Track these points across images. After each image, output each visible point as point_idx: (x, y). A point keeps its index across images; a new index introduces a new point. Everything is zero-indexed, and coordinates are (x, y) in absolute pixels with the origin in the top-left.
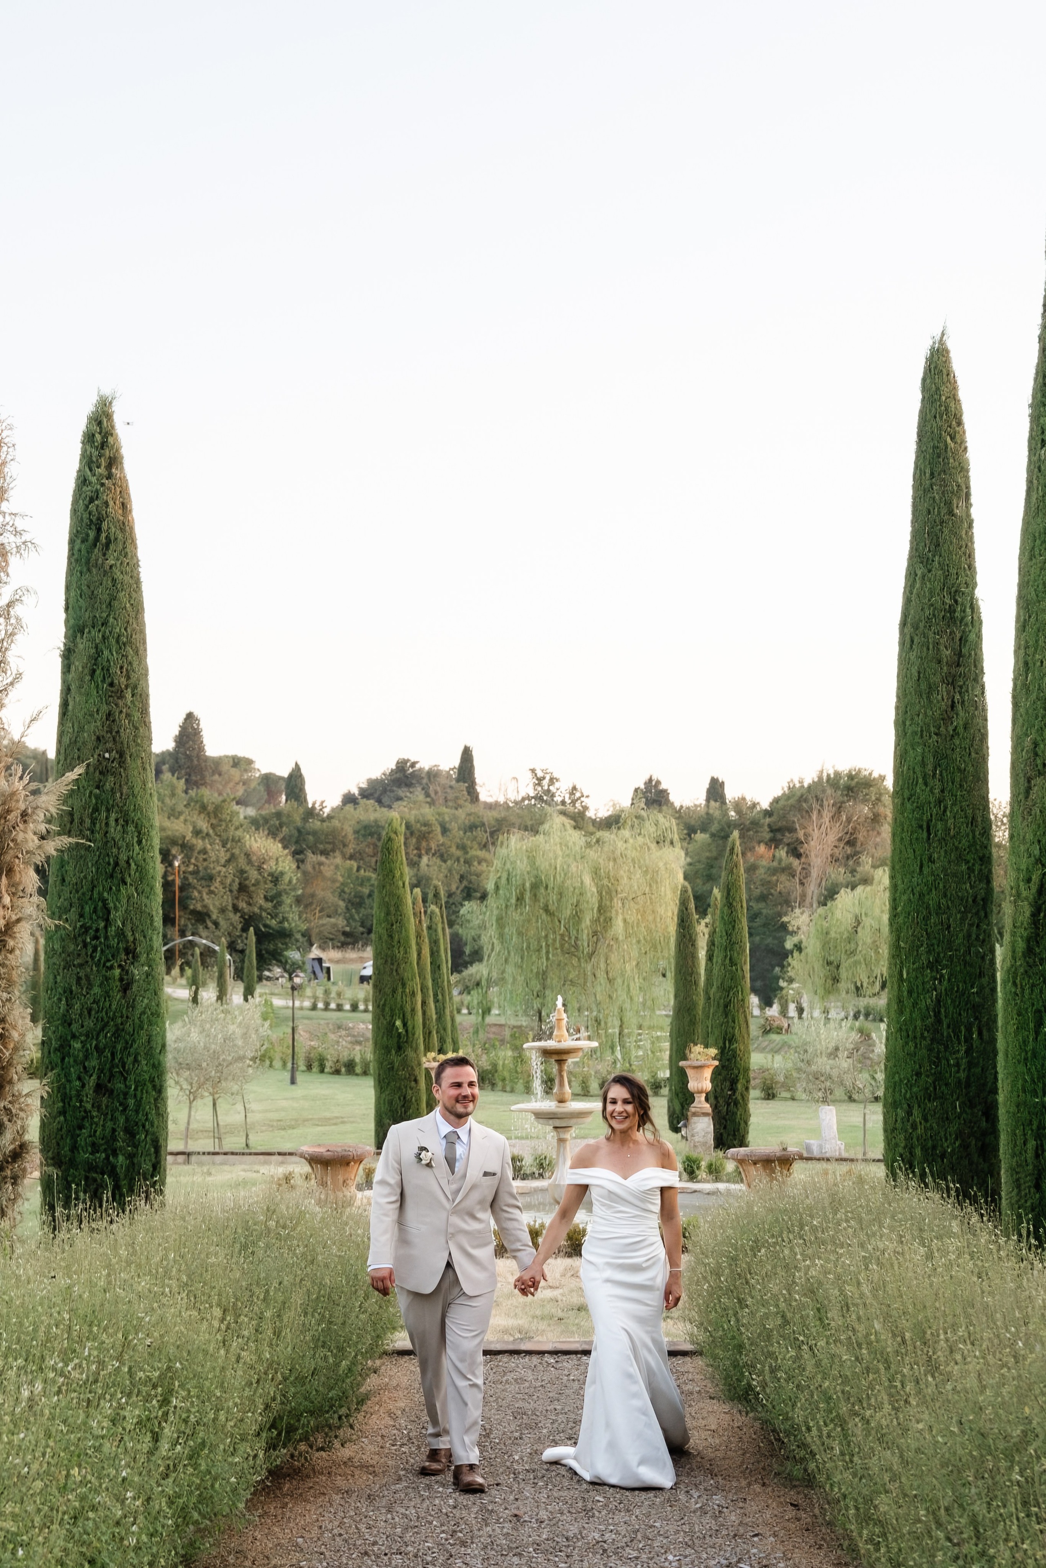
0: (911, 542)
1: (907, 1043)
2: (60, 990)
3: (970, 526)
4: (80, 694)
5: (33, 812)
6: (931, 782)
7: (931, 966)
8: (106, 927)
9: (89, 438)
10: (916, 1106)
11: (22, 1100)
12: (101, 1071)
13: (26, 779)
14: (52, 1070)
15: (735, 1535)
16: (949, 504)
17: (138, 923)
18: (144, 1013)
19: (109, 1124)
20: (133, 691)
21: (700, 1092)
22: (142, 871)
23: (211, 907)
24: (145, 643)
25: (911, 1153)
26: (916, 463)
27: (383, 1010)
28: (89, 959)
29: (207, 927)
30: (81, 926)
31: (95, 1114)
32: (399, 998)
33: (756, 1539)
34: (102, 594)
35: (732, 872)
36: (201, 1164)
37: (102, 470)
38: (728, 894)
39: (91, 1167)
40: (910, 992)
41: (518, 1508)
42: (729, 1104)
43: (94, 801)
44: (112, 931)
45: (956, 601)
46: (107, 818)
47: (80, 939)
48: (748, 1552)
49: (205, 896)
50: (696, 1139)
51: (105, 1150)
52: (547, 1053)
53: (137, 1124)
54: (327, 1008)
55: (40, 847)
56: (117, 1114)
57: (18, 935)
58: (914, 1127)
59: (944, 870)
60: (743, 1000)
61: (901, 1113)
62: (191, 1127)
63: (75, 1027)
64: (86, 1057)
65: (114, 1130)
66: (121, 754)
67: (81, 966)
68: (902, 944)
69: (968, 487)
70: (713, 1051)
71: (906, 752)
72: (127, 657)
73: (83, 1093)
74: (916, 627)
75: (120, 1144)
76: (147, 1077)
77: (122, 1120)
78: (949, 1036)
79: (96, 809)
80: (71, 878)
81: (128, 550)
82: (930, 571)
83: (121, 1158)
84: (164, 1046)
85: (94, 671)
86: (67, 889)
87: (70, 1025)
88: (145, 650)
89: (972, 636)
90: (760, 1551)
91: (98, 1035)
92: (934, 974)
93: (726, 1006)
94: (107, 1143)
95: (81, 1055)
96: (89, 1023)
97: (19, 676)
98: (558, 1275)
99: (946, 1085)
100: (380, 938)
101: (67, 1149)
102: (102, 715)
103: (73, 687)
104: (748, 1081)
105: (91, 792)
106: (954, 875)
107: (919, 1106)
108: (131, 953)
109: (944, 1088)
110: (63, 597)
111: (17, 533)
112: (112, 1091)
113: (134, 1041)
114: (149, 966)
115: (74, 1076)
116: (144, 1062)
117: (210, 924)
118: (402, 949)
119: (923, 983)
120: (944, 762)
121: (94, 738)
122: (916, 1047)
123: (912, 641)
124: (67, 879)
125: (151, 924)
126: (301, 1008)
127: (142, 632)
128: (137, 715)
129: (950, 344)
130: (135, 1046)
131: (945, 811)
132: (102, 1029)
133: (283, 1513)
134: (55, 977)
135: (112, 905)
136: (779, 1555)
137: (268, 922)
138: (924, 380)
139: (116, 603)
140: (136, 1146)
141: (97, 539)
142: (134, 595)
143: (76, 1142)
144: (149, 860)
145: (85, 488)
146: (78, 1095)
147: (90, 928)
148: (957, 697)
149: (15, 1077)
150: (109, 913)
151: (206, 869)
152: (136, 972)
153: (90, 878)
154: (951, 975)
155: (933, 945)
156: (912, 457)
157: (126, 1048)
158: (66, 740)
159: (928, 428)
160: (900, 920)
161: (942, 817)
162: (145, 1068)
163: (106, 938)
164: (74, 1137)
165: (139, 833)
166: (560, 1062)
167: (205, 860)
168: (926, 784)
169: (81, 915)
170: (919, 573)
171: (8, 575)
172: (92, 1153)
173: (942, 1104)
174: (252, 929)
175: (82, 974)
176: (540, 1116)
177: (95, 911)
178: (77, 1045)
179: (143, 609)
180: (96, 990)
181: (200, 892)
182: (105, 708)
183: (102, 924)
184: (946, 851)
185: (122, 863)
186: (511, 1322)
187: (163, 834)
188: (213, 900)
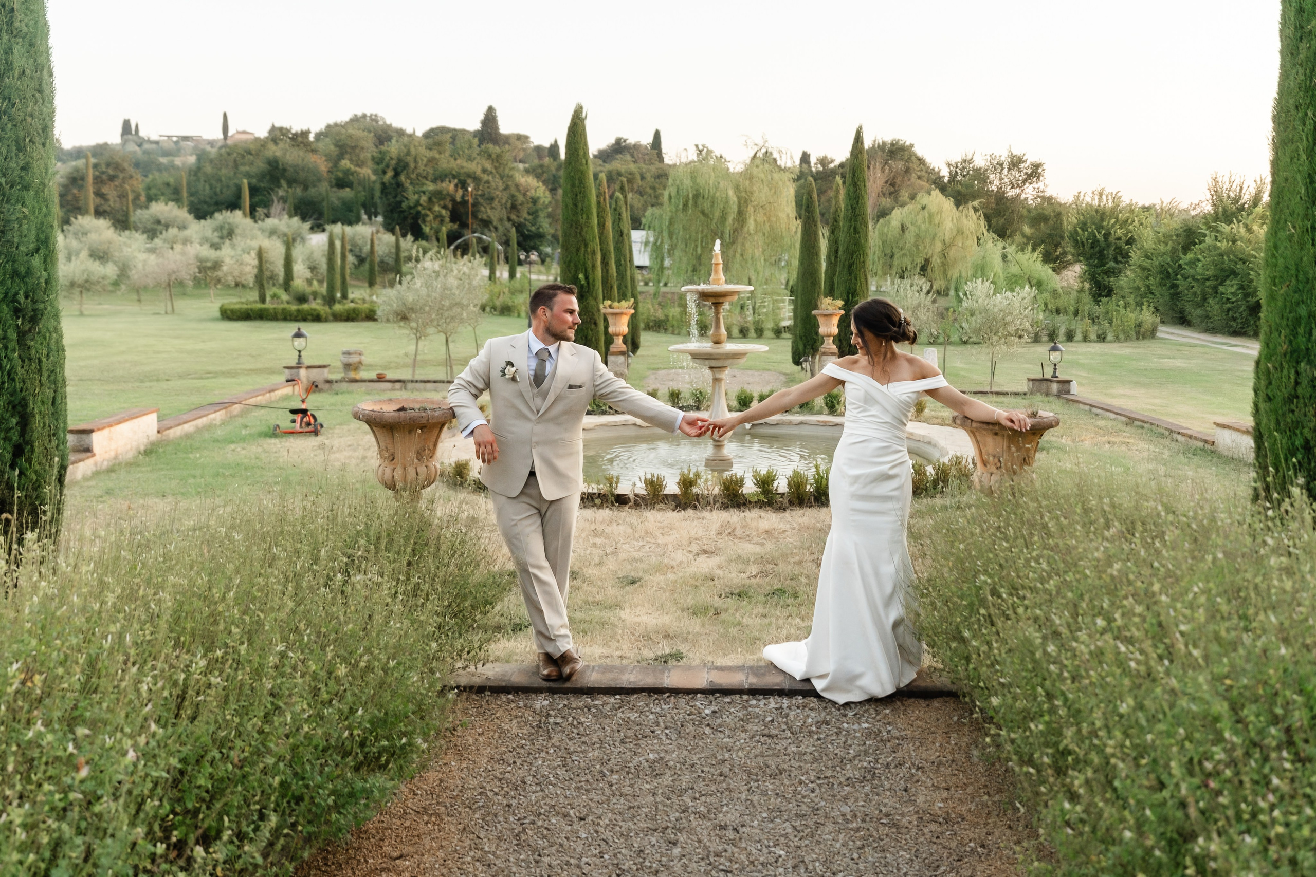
21: (829, 336)
23: (493, 218)
27: (568, 266)
32: (582, 256)
49: (489, 210)
52: (704, 296)
70: (840, 303)
93: (850, 266)
100: (567, 206)
117: (492, 228)
118: (584, 215)
137: (530, 228)
151: (489, 193)
166: (717, 305)
167: (488, 187)
176: (696, 356)
181: (485, 208)
187: (462, 171)
188: (494, 213)
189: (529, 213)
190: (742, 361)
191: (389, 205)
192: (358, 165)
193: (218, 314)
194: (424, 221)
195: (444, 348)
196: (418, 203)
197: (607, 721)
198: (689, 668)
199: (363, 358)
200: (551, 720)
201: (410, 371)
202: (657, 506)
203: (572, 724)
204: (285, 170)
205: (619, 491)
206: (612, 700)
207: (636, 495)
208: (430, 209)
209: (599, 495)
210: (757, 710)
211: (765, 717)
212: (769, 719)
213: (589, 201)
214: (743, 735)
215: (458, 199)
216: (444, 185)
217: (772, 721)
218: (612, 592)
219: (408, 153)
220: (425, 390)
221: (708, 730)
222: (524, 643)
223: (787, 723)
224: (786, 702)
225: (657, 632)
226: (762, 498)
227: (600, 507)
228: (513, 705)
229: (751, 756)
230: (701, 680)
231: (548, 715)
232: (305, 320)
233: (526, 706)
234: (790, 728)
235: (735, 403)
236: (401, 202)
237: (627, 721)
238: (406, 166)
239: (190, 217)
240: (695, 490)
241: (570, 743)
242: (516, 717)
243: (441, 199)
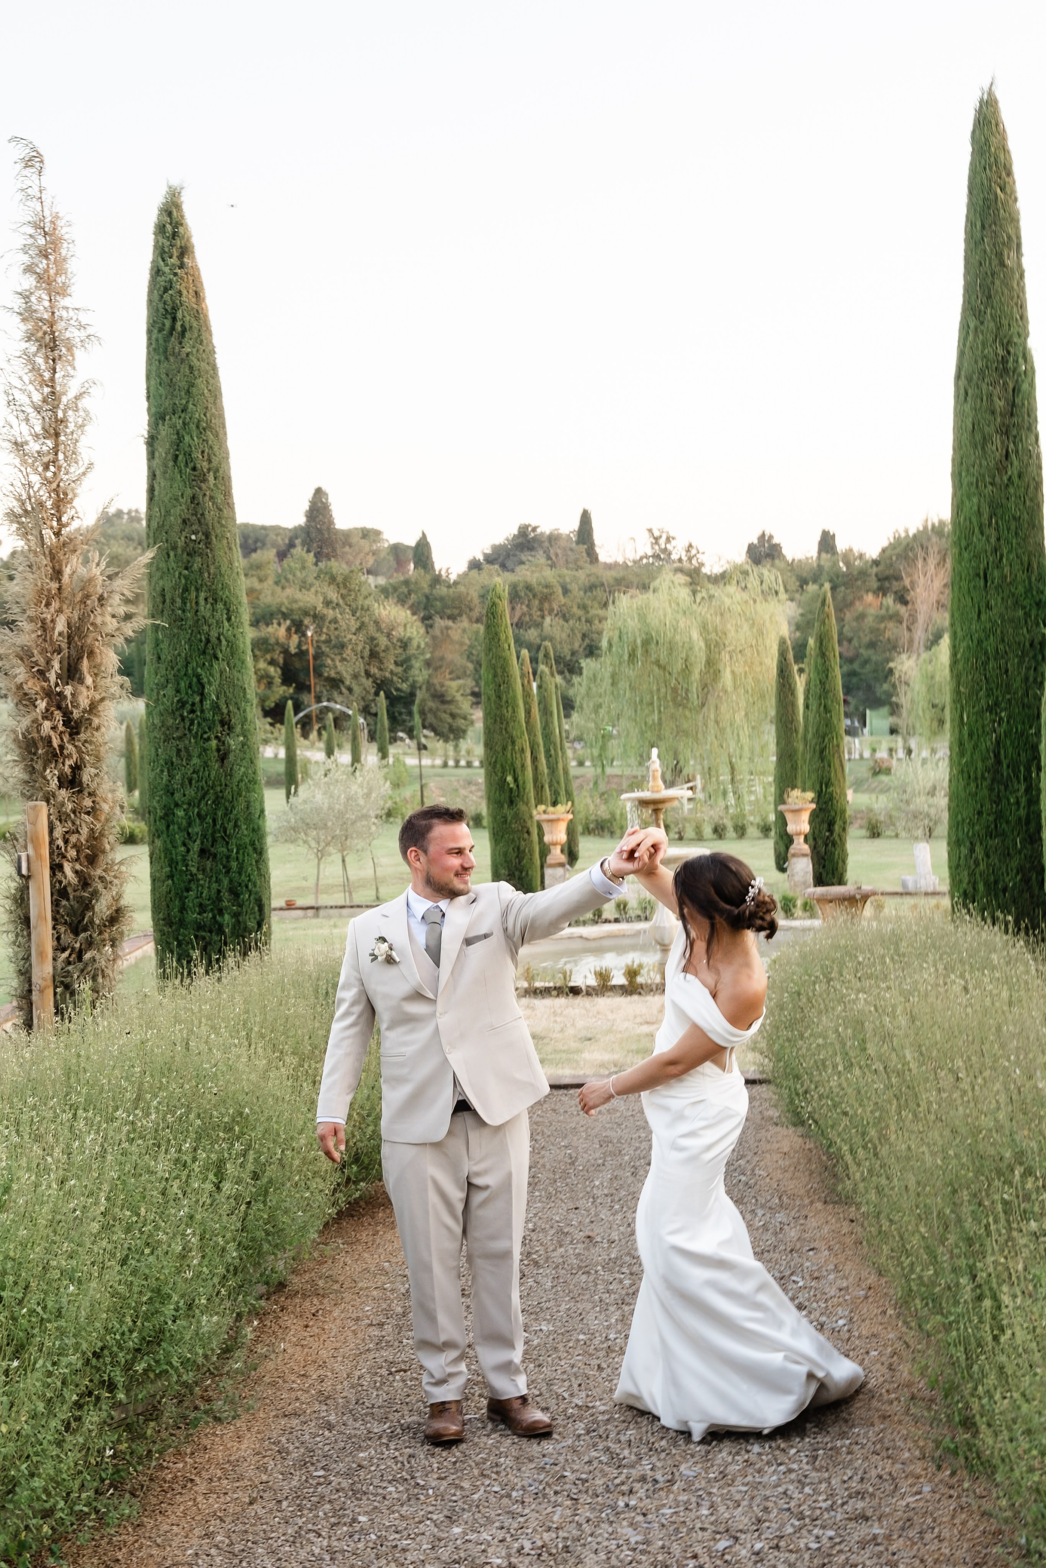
0: (964, 296)
1: (968, 784)
2: (162, 762)
3: (1022, 276)
4: (165, 479)
5: (109, 597)
6: (987, 531)
7: (990, 709)
8: (201, 701)
9: (160, 229)
10: (978, 844)
11: (116, 868)
12: (204, 836)
13: (103, 565)
14: (159, 837)
15: (792, 1251)
16: (1000, 255)
17: (230, 696)
18: (242, 780)
19: (215, 886)
20: (215, 473)
21: (799, 834)
22: (232, 646)
23: (345, 674)
24: (224, 427)
25: (974, 888)
26: (967, 217)
27: (494, 767)
28: (187, 732)
29: (341, 693)
30: (178, 701)
31: (200, 876)
32: (509, 755)
33: (811, 1253)
34: (181, 381)
35: (824, 623)
36: (329, 917)
37: (174, 261)
38: (821, 644)
39: (200, 927)
40: (971, 735)
41: (592, 1230)
42: (827, 845)
43: (183, 581)
44: (207, 704)
45: (1009, 353)
46: (197, 597)
47: (177, 713)
48: (802, 1265)
49: (338, 663)
50: (797, 878)
51: (212, 910)
52: (644, 803)
53: (240, 885)
54: (457, 765)
55: (118, 629)
56: (221, 876)
57: (102, 714)
58: (977, 863)
59: (1002, 616)
60: (838, 746)
61: (964, 851)
62: (321, 883)
63: (177, 796)
64: (190, 824)
65: (219, 891)
66: (207, 535)
67: (180, 738)
68: (962, 689)
69: (1019, 237)
70: (810, 795)
71: (962, 502)
72: (207, 441)
73: (189, 858)
74: (969, 380)
75: (225, 903)
76: (247, 840)
77: (226, 882)
78: (1008, 774)
79: (186, 590)
80: (166, 656)
81: (203, 338)
82: (982, 323)
83: (227, 917)
84: (262, 811)
85: (177, 456)
86: (162, 667)
87: (173, 794)
88: (225, 434)
89: (1025, 386)
90: (813, 1264)
91: (200, 802)
92: (993, 716)
93: (822, 751)
94: (213, 903)
95: (184, 822)
96: (191, 792)
97: (90, 466)
98: (655, 1012)
99: (1007, 822)
101: (176, 910)
102: (187, 499)
103: (158, 473)
104: (845, 823)
105: (180, 574)
106: (1012, 621)
107: (981, 844)
108: (226, 724)
109: (1004, 826)
110: (144, 386)
111: (81, 327)
112: (215, 856)
113: (233, 807)
114: (245, 736)
115: (179, 842)
116: (244, 827)
117: (344, 690)
118: (510, 709)
119: (983, 727)
120: (999, 512)
121: (180, 521)
122: (977, 786)
123: (966, 393)
124: (163, 657)
125: (244, 696)
126: (433, 766)
127: (221, 416)
128: (220, 498)
129: (999, 95)
130: (235, 812)
131: (1001, 559)
132: (203, 797)
133: (374, 1241)
134: (157, 750)
135: (205, 680)
136: (831, 1267)
137: (399, 686)
138: (974, 132)
139: (194, 390)
140: (240, 906)
141: (173, 328)
142: (211, 381)
143: (184, 903)
144: (239, 636)
145: (159, 278)
146: (184, 860)
147: (187, 702)
148: (1011, 446)
149: (108, 847)
150: (203, 687)
151: (337, 637)
152: (232, 742)
153: (183, 655)
154: (1009, 717)
155: (992, 689)
156: (964, 211)
157: (226, 815)
158: (154, 524)
159: (978, 180)
160: (960, 666)
161: (999, 565)
162: (246, 832)
163: (202, 711)
164: (182, 899)
165: (228, 610)
166: (656, 811)
167: (336, 629)
168: (982, 533)
169: (178, 691)
170: (972, 325)
171: (74, 369)
172: (199, 914)
173: (1003, 842)
174: (382, 693)
175: (181, 746)
177: (190, 686)
178: (180, 813)
179: (221, 394)
180: (195, 761)
181: (333, 660)
182: (189, 492)
183: (197, 699)
184: (1003, 599)
185: (214, 640)
186: (607, 1057)
187: (295, 606)
188: (346, 667)
189: (396, 663)
201: (314, 897)
202: (607, 994)
205: (572, 984)
207: (588, 987)
209: (555, 988)
213: (514, 691)
215: (293, 650)
216: (270, 629)
218: (574, 1045)
227: (558, 996)
240: (640, 980)
243: (267, 651)
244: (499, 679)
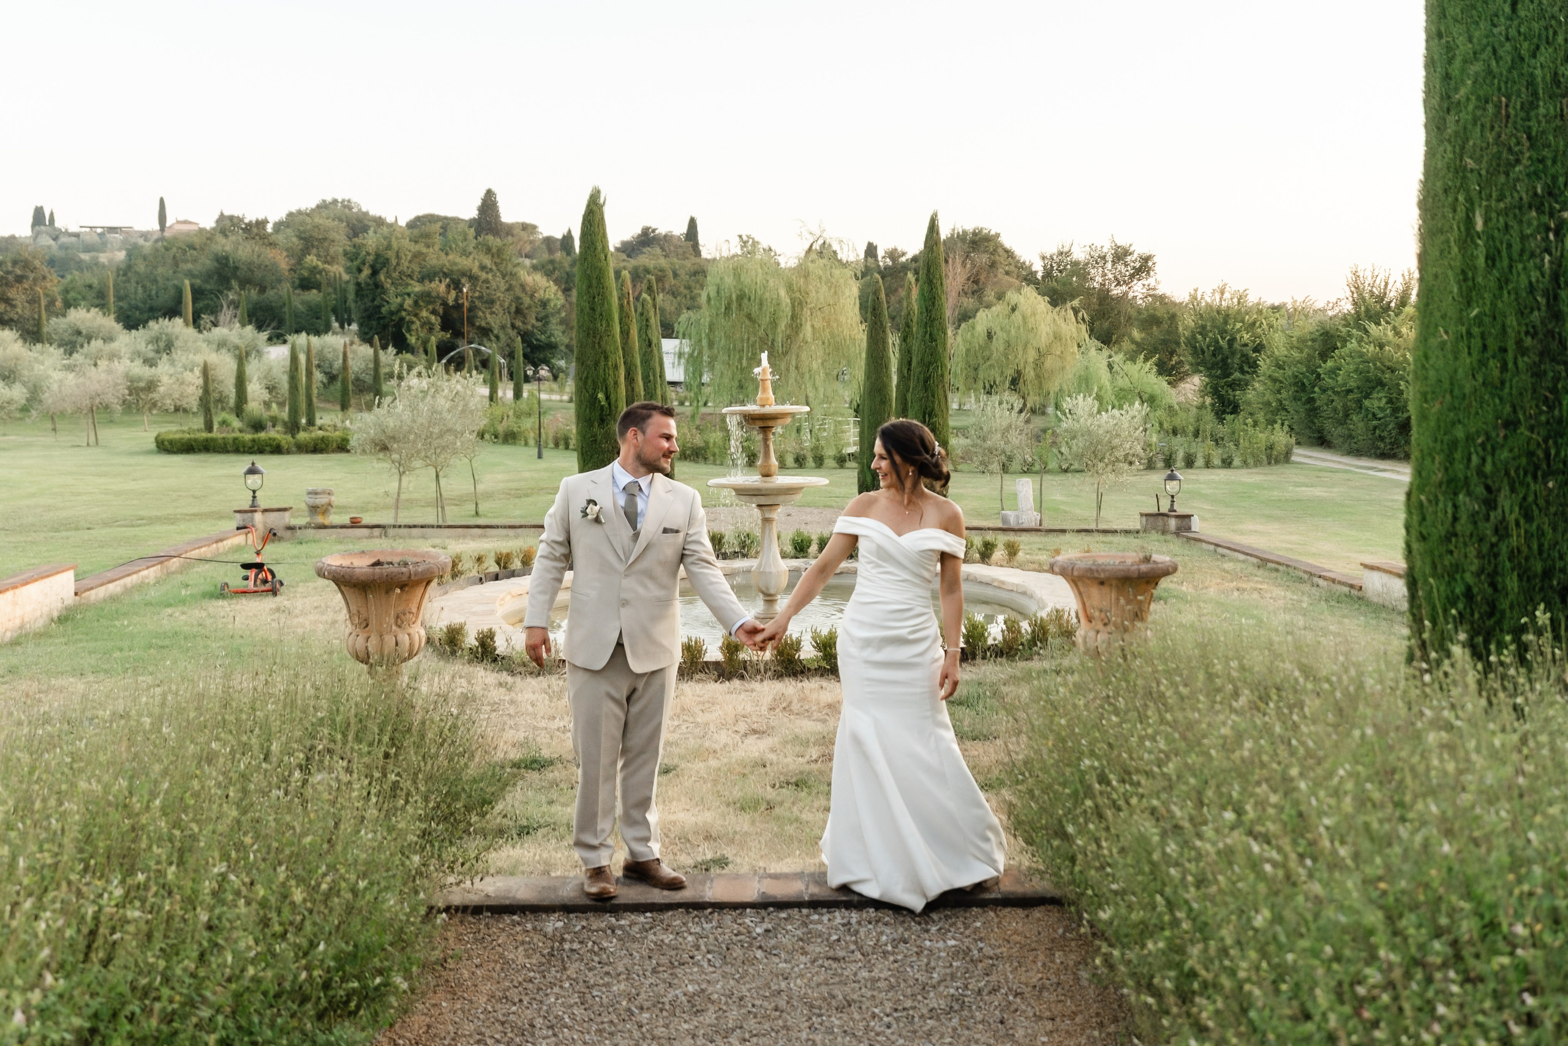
23: (493, 325)
27: (585, 383)
29: (490, 339)
32: (601, 371)
35: (931, 250)
38: (929, 271)
49: (488, 316)
52: (750, 419)
60: (942, 376)
92: (1545, 219)
93: (926, 380)
107: (1513, 490)
117: (493, 337)
118: (604, 322)
119: (1523, 238)
122: (1504, 368)
137: (539, 337)
151: (488, 295)
155: (1542, 161)
166: (765, 430)
167: (488, 288)
176: (743, 492)
181: (484, 313)
187: (455, 268)
188: (495, 319)
189: (537, 319)
190: (798, 497)
191: (366, 310)
192: (326, 262)
193: (153, 446)
194: (409, 330)
195: (433, 485)
196: (401, 307)
197: (636, 945)
198: (737, 877)
199: (333, 498)
200: (567, 946)
201: (392, 513)
202: (696, 677)
203: (592, 951)
204: (236, 268)
206: (642, 919)
208: (416, 315)
210: (819, 927)
211: (830, 935)
212: (835, 937)
213: (609, 304)
214: (803, 959)
215: (451, 302)
216: (433, 285)
217: (839, 940)
219: (389, 247)
220: (410, 537)
221: (759, 954)
222: (532, 850)
223: (856, 943)
224: (854, 916)
225: (696, 833)
226: (824, 664)
228: (518, 928)
229: (813, 984)
230: (750, 892)
231: (563, 940)
232: (261, 451)
233: (535, 929)
234: (860, 949)
235: (789, 549)
236: (380, 307)
237: (660, 945)
238: (386, 262)
239: (119, 327)
240: (742, 656)
241: (590, 974)
242: (523, 943)
243: (430, 303)
244: (594, 291)
